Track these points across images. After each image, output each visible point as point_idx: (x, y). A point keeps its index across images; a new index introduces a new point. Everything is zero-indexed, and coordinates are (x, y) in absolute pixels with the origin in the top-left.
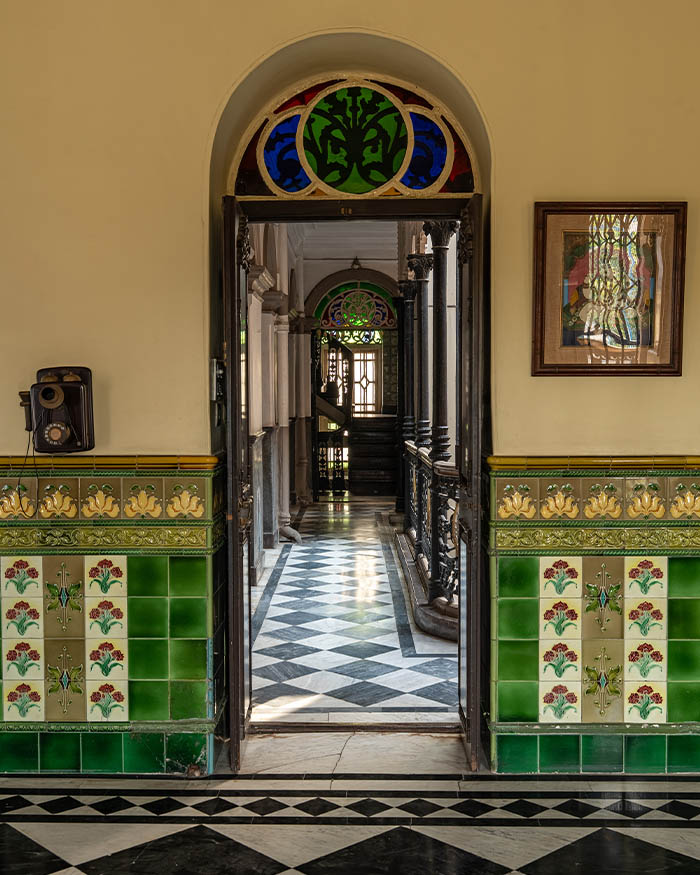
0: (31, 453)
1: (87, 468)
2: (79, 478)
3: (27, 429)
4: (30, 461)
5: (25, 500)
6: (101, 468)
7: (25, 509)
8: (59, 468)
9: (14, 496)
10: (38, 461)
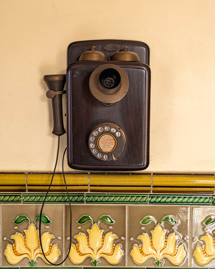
0: (59, 169)
1: (141, 191)
2: (127, 205)
3: (54, 132)
4: (57, 180)
5: (47, 238)
6: (160, 190)
7: (46, 250)
8: (98, 191)
9: (32, 231)
10: (70, 180)
